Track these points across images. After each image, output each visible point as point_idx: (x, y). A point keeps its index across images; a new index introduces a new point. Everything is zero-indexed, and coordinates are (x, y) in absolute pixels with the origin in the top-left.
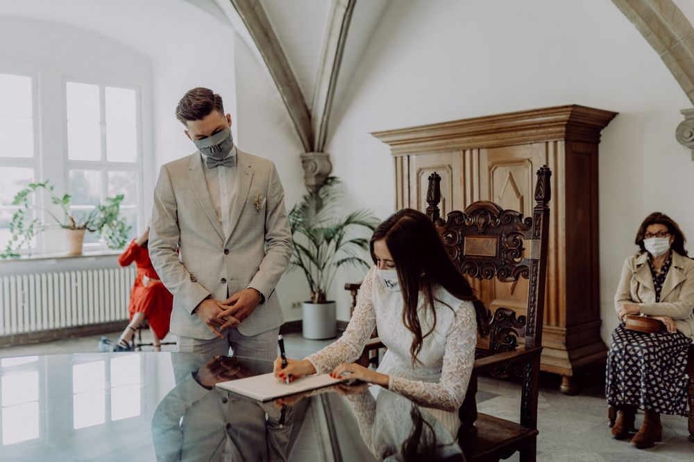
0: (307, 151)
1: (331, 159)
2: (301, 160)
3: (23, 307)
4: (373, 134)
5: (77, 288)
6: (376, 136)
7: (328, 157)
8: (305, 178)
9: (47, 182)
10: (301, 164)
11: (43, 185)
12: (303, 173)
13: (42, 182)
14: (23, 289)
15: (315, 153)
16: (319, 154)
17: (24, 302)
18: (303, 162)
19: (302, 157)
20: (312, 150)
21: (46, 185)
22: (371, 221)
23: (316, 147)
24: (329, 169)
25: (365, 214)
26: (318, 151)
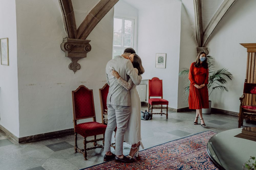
0: (199, 47)
4: (241, 44)
6: (242, 45)
7: (207, 49)
10: (197, 51)
15: (202, 48)
16: (204, 48)
18: (197, 50)
19: (197, 48)
20: (201, 46)
22: (227, 73)
23: (203, 45)
24: (207, 53)
25: (224, 70)
26: (204, 47)
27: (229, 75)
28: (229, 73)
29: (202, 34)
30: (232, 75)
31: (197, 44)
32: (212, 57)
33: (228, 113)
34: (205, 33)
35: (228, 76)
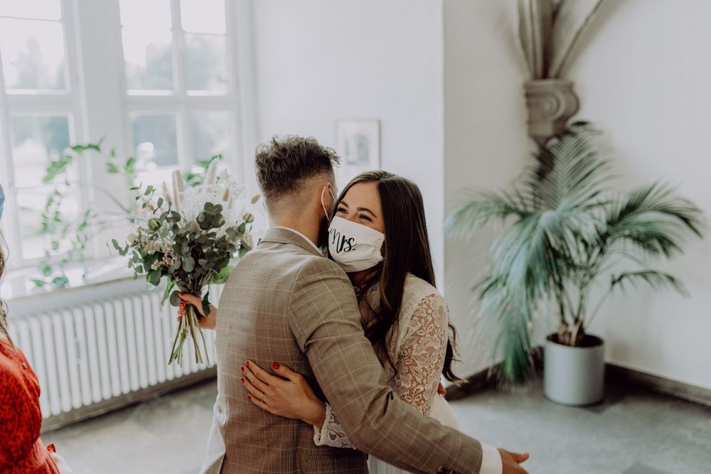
0: (536, 78)
1: (578, 90)
2: (523, 92)
3: (78, 366)
5: (162, 320)
7: (570, 89)
8: (531, 122)
9: (101, 141)
10: (523, 100)
11: (97, 148)
12: (524, 114)
13: (95, 142)
14: (75, 335)
15: (549, 83)
16: (559, 82)
17: (79, 356)
18: (527, 95)
19: (526, 86)
20: (545, 75)
21: (102, 147)
22: (677, 205)
23: (553, 71)
24: (573, 108)
25: (663, 192)
26: (557, 77)
27: (687, 214)
28: (688, 202)
29: (549, 12)
30: (700, 211)
31: (525, 65)
32: (598, 127)
33: (685, 392)
34: (564, 11)
35: (686, 220)
